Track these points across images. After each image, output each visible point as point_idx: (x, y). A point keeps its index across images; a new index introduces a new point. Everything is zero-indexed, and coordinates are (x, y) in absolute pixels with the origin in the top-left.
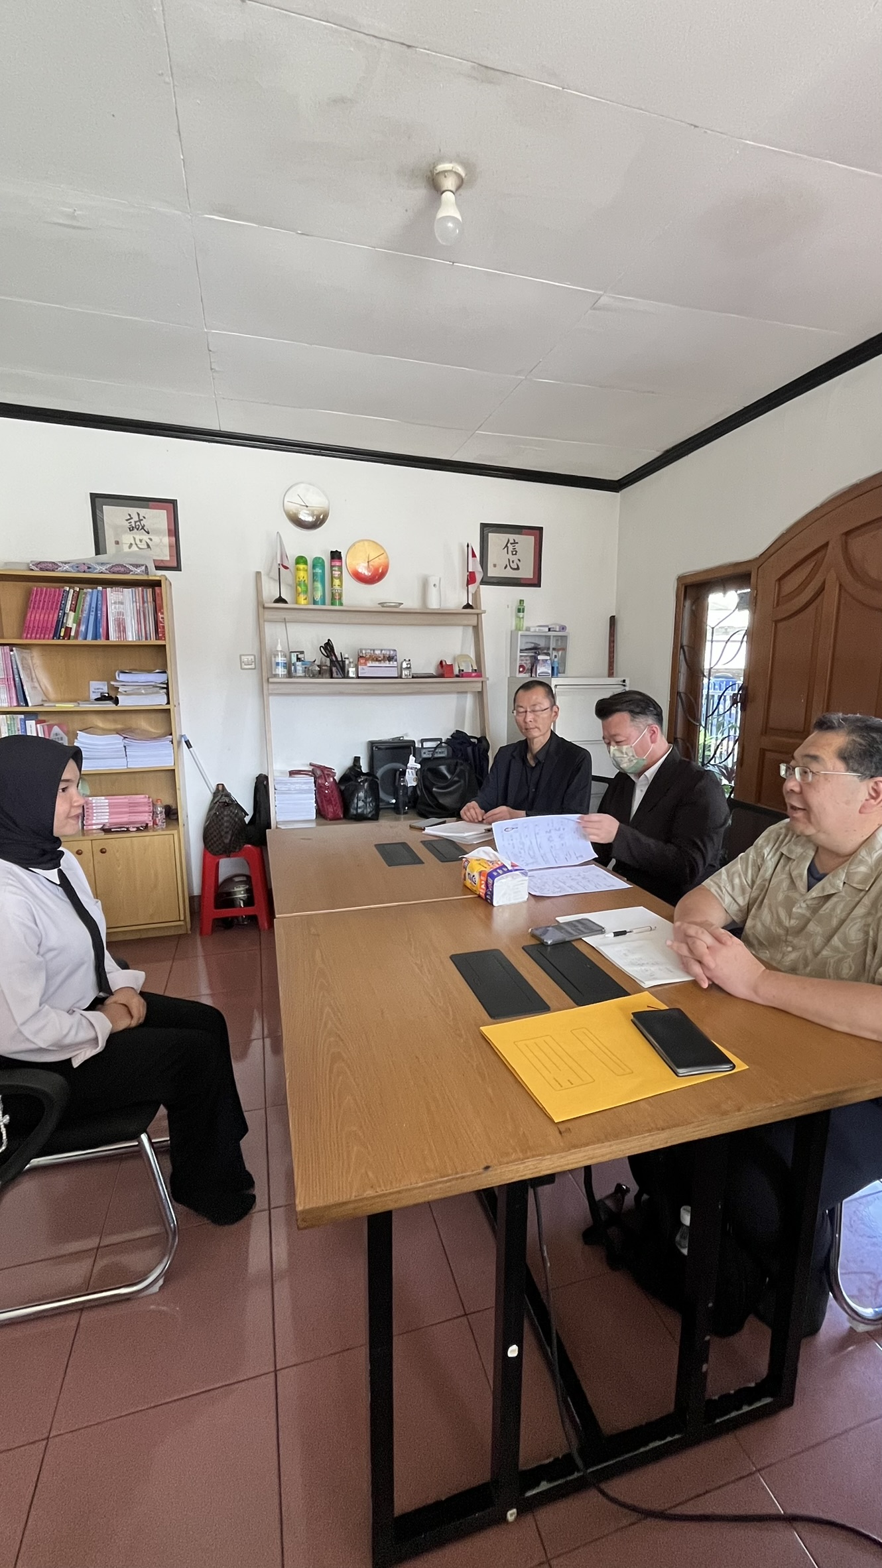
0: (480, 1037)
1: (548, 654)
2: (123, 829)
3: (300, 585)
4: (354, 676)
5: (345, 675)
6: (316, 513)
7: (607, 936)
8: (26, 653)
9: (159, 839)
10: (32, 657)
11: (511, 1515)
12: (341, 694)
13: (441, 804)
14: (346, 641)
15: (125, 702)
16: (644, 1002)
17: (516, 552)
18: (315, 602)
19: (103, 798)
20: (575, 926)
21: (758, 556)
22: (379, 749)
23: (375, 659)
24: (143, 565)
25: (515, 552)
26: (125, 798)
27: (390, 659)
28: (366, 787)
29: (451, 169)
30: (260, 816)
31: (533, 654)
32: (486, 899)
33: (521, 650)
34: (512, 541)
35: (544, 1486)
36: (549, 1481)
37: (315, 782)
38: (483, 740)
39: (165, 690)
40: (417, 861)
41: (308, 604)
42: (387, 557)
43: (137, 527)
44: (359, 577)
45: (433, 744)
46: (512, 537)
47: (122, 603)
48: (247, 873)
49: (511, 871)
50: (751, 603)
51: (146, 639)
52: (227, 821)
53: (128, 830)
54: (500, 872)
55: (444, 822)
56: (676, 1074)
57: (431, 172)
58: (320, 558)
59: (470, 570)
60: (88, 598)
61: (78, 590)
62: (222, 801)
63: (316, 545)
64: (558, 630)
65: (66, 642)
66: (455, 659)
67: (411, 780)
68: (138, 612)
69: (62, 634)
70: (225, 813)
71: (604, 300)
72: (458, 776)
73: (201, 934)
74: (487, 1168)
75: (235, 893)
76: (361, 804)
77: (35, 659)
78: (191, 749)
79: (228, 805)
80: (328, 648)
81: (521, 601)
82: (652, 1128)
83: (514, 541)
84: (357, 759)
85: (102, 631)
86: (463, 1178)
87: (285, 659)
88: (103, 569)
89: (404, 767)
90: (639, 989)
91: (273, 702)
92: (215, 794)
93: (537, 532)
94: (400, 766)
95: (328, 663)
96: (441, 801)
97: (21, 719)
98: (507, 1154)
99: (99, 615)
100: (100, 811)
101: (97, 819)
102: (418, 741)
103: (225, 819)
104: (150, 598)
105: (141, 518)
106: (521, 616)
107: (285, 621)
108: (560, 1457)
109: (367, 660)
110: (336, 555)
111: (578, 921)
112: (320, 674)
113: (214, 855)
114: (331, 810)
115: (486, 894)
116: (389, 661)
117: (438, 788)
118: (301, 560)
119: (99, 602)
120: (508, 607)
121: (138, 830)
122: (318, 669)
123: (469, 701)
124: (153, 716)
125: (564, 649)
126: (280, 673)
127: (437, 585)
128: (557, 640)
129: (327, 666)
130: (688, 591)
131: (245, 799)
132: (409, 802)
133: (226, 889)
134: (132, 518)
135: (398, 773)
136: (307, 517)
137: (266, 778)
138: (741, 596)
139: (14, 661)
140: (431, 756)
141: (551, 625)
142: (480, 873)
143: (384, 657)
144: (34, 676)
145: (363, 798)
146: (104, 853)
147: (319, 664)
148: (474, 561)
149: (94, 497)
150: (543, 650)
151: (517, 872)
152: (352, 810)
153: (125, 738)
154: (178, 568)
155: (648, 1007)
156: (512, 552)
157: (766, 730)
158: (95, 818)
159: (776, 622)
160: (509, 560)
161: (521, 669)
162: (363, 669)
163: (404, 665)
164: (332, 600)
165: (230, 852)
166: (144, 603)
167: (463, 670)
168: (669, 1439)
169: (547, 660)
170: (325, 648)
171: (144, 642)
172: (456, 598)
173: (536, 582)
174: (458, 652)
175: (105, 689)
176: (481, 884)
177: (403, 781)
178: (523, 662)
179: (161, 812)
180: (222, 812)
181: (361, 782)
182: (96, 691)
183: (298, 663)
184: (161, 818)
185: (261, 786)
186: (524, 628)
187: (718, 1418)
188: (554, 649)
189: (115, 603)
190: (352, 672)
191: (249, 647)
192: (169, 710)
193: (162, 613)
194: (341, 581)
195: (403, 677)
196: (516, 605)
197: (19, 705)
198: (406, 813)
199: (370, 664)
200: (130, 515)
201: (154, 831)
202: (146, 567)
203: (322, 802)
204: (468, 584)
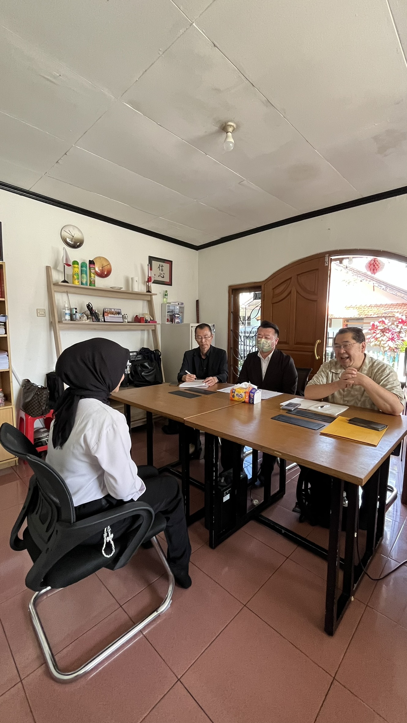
3: (75, 275)
4: (103, 321)
5: (98, 320)
6: (76, 240)
9: (4, 411)
11: (352, 598)
12: (97, 329)
14: (99, 304)
17: (163, 270)
21: (264, 280)
23: (112, 313)
27: (119, 313)
29: (233, 125)
31: (172, 314)
32: (249, 402)
33: (167, 312)
34: (161, 265)
39: (4, 326)
41: (79, 285)
42: (110, 266)
45: (135, 354)
46: (161, 264)
50: (261, 297)
57: (225, 123)
59: (149, 276)
64: (180, 304)
66: (142, 314)
71: (245, 182)
80: (89, 307)
81: (166, 291)
87: (70, 311)
93: (171, 263)
96: (147, 379)
106: (166, 297)
107: (67, 293)
109: (108, 313)
115: (249, 400)
116: (119, 314)
117: (144, 373)
118: (75, 262)
120: (160, 293)
125: (183, 313)
126: (67, 319)
127: (137, 281)
128: (180, 309)
129: (90, 315)
130: (233, 291)
140: (135, 359)
141: (178, 302)
142: (245, 393)
143: (116, 312)
148: (151, 272)
150: (176, 312)
156: (161, 270)
159: (273, 304)
160: (160, 273)
161: (168, 320)
162: (107, 318)
164: (90, 284)
167: (147, 320)
169: (178, 317)
170: (87, 307)
172: (143, 287)
173: (170, 284)
178: (167, 317)
179: (2, 396)
183: (77, 314)
184: (2, 400)
186: (168, 303)
188: (180, 312)
190: (102, 319)
192: (6, 338)
195: (125, 322)
196: (164, 292)
199: (110, 315)
201: (1, 407)
204: (146, 282)
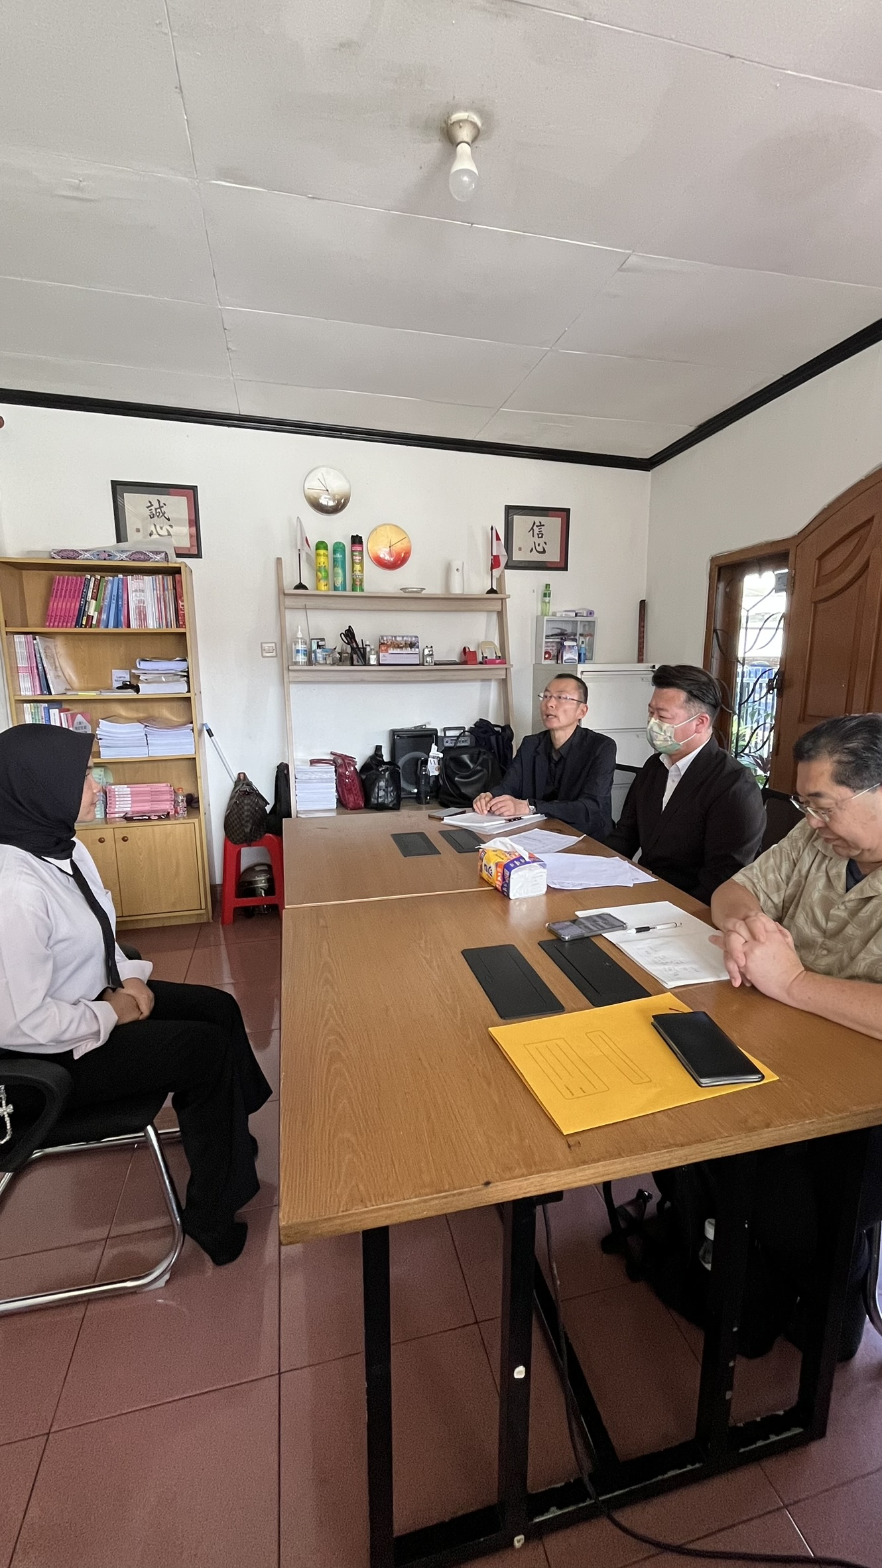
0: (488, 1037)
1: (575, 640)
2: (145, 818)
3: (320, 571)
4: (375, 663)
5: (365, 661)
6: (337, 497)
7: (629, 931)
8: (50, 642)
9: (180, 828)
10: (55, 646)
11: (519, 1541)
12: (362, 681)
13: (463, 794)
14: (367, 628)
15: (146, 690)
16: (665, 1003)
18: (335, 588)
19: (126, 786)
20: (595, 921)
21: (796, 534)
22: (401, 737)
23: (396, 646)
24: (162, 552)
25: (541, 535)
26: (147, 787)
27: (412, 645)
28: (387, 777)
29: (466, 117)
30: (280, 806)
31: (559, 640)
32: (503, 892)
33: (547, 636)
34: (537, 524)
35: (554, 1512)
36: (560, 1508)
37: (336, 771)
38: (507, 728)
39: (186, 678)
40: (432, 850)
41: (329, 590)
42: (410, 542)
43: (157, 514)
44: (380, 563)
45: (457, 733)
46: (537, 519)
47: (143, 591)
48: (269, 862)
49: (529, 863)
50: (790, 585)
51: (167, 627)
52: (248, 810)
53: (150, 819)
54: (517, 863)
55: (464, 812)
56: (699, 1084)
57: (446, 122)
58: (340, 543)
59: (494, 554)
60: (109, 586)
61: (99, 578)
62: (243, 790)
63: (337, 530)
64: (585, 615)
65: (88, 630)
66: (479, 646)
67: (433, 769)
68: (159, 600)
69: (84, 623)
70: (246, 802)
71: (633, 260)
72: (481, 765)
73: (223, 923)
74: (487, 1184)
75: (256, 882)
76: (382, 793)
77: (59, 648)
78: (212, 738)
79: (249, 794)
80: (349, 634)
81: (547, 585)
82: (671, 1144)
83: (540, 523)
84: (379, 748)
85: (123, 619)
86: (461, 1194)
87: (305, 646)
88: (124, 556)
89: (426, 756)
90: (662, 990)
91: (293, 689)
92: (236, 784)
93: (565, 513)
94: (422, 755)
95: (349, 650)
96: (463, 791)
97: (44, 708)
98: (510, 1169)
99: (120, 603)
100: (122, 799)
101: (119, 808)
102: (441, 730)
103: (246, 808)
104: (171, 586)
105: (162, 505)
106: (547, 601)
107: (305, 608)
108: (572, 1481)
109: (388, 646)
110: (356, 540)
111: (598, 916)
112: (341, 661)
113: (235, 843)
114: (352, 799)
115: (502, 886)
116: (411, 648)
117: (459, 777)
118: (321, 545)
119: (120, 591)
120: (534, 591)
121: (160, 818)
122: (338, 656)
123: (493, 690)
124: (175, 704)
125: (592, 635)
126: (300, 661)
127: (460, 569)
128: (584, 626)
129: (347, 653)
130: (725, 572)
131: (266, 788)
132: (431, 792)
133: (248, 878)
134: (153, 505)
135: (420, 762)
136: (325, 501)
137: (287, 766)
138: (779, 578)
139: (37, 650)
140: (453, 745)
141: (579, 609)
142: (497, 865)
143: (406, 644)
144: (57, 664)
145: (384, 788)
146: (126, 841)
147: (340, 651)
148: (498, 545)
149: (115, 484)
150: (570, 636)
151: (535, 864)
152: (373, 800)
153: (146, 726)
154: (198, 555)
155: (670, 1009)
156: (538, 535)
157: (803, 718)
158: (117, 806)
159: (816, 603)
160: (535, 543)
161: (547, 656)
162: (384, 656)
163: (426, 652)
164: (353, 586)
165: (252, 840)
166: (164, 591)
167: (486, 657)
168: (689, 1467)
169: (574, 646)
170: (346, 635)
171: (164, 630)
172: (479, 583)
173: (562, 566)
174: (482, 639)
175: (127, 678)
176: (498, 876)
177: (425, 770)
178: (549, 648)
179: (182, 801)
180: (243, 802)
181: (382, 771)
182: (119, 679)
183: (319, 651)
184: (182, 805)
185: (282, 775)
186: (550, 614)
187: (744, 1447)
188: (581, 635)
189: (136, 591)
190: (373, 660)
191: (271, 637)
192: (189, 699)
193: (182, 601)
194: (362, 567)
195: (425, 664)
196: (542, 589)
197: (42, 694)
198: (428, 803)
199: (391, 651)
200: (150, 502)
201: (175, 820)
202: (166, 553)
203: (343, 791)
204: (491, 570)
